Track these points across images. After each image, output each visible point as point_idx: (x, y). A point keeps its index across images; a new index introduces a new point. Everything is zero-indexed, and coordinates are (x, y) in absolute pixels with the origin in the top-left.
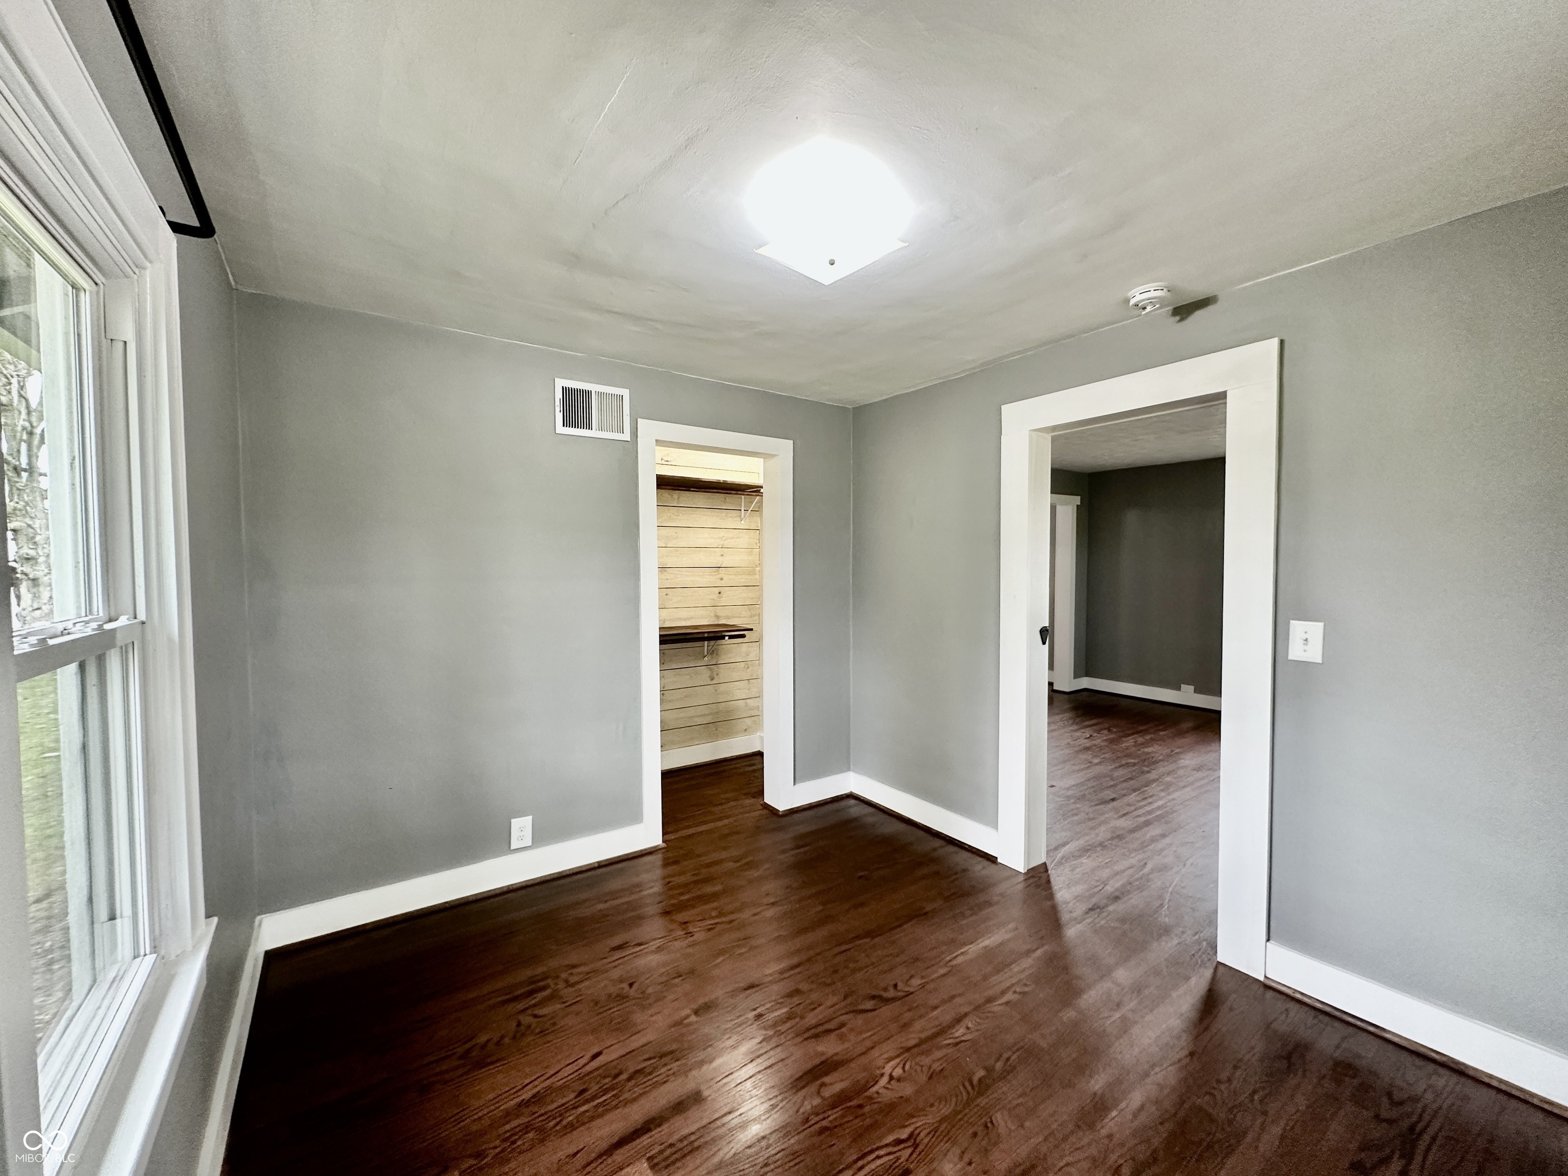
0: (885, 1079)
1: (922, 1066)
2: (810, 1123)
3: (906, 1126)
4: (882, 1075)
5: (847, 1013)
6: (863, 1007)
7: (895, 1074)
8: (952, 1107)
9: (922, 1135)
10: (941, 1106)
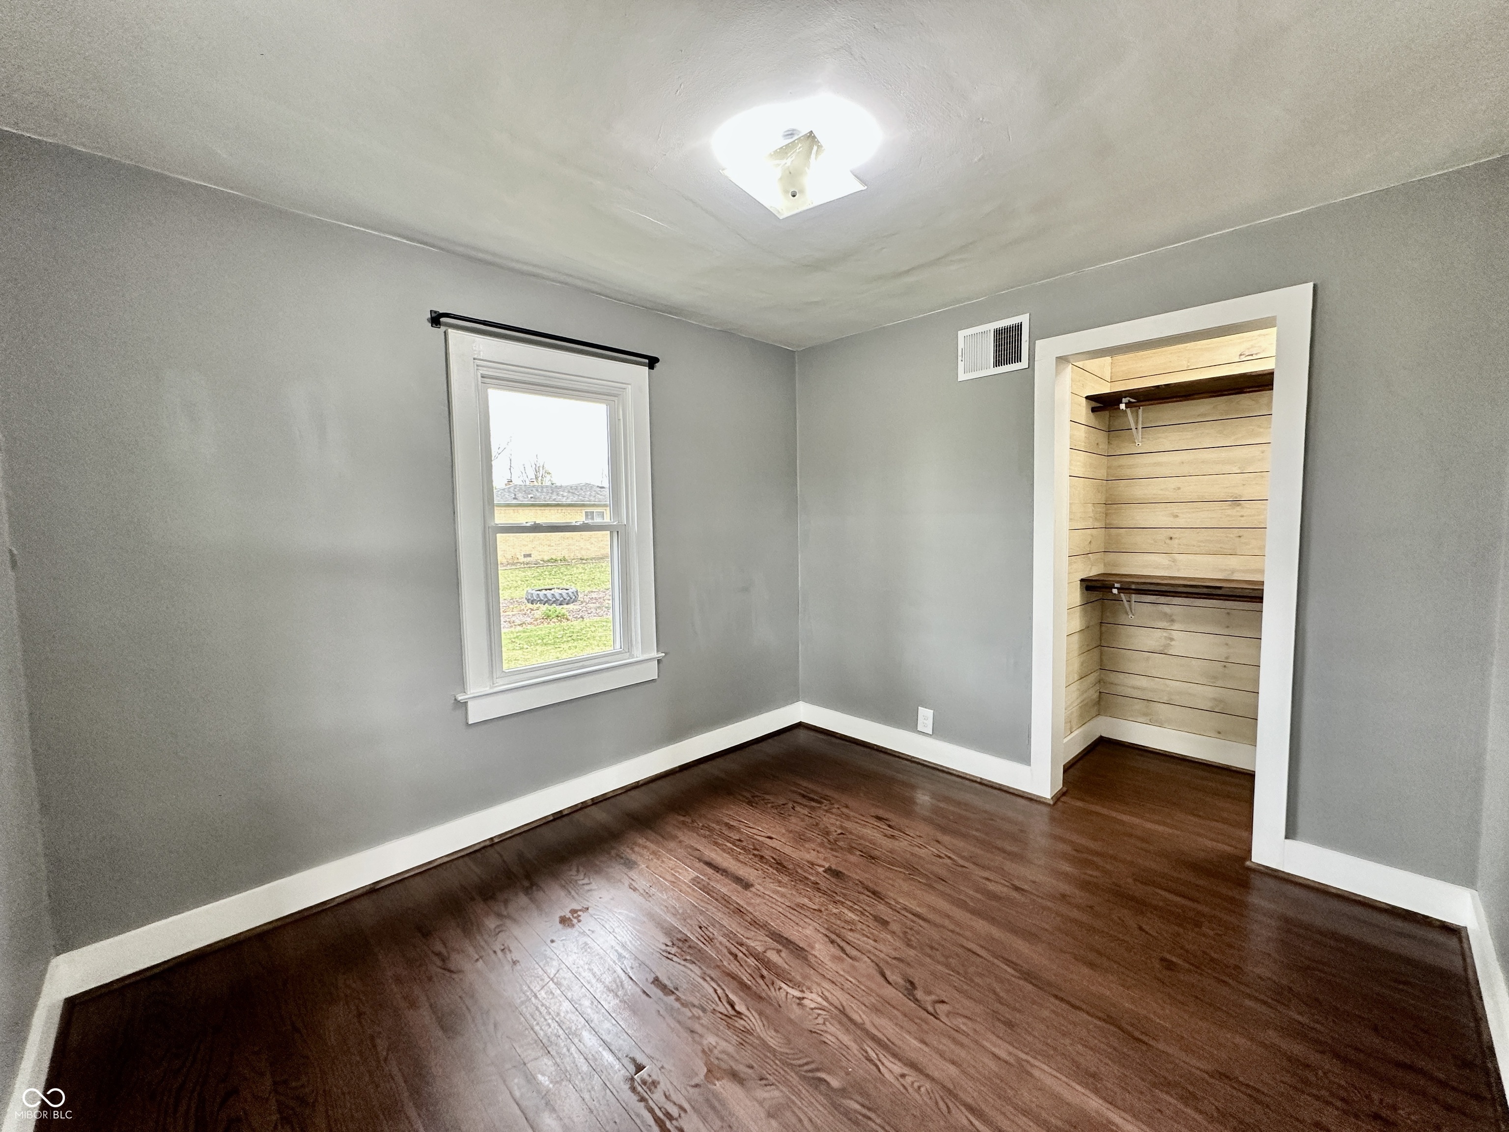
0: (797, 994)
1: (824, 1024)
2: (740, 947)
3: (748, 1009)
4: (802, 991)
5: (872, 961)
6: (888, 973)
7: (805, 1002)
8: (777, 1048)
9: (742, 1022)
10: (777, 1039)
